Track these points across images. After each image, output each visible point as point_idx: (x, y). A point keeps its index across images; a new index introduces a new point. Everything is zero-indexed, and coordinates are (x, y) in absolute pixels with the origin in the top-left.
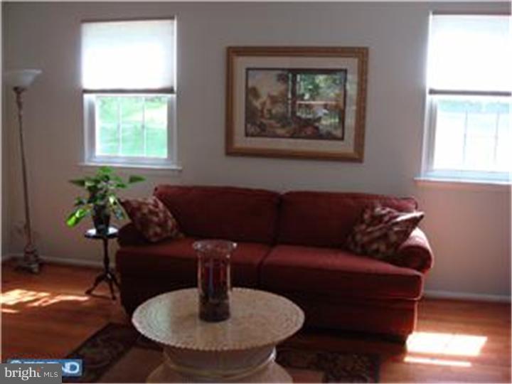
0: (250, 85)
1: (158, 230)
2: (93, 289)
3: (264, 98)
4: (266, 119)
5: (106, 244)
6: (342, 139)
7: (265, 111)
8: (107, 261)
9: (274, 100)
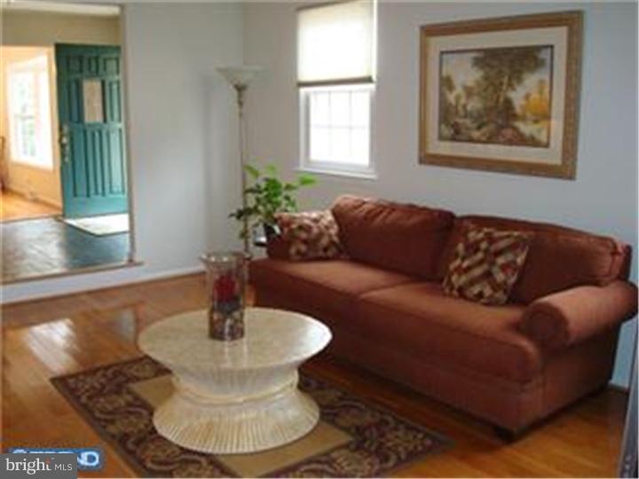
0: (444, 74)
3: (459, 90)
4: (461, 117)
6: (547, 145)
7: (460, 108)
9: (469, 92)
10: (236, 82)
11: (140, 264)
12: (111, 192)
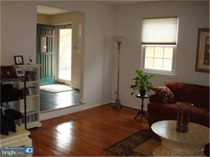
1: (167, 99)
2: (137, 117)
5: (143, 100)
8: (142, 106)
10: (118, 41)
11: (85, 104)
12: (48, 77)
